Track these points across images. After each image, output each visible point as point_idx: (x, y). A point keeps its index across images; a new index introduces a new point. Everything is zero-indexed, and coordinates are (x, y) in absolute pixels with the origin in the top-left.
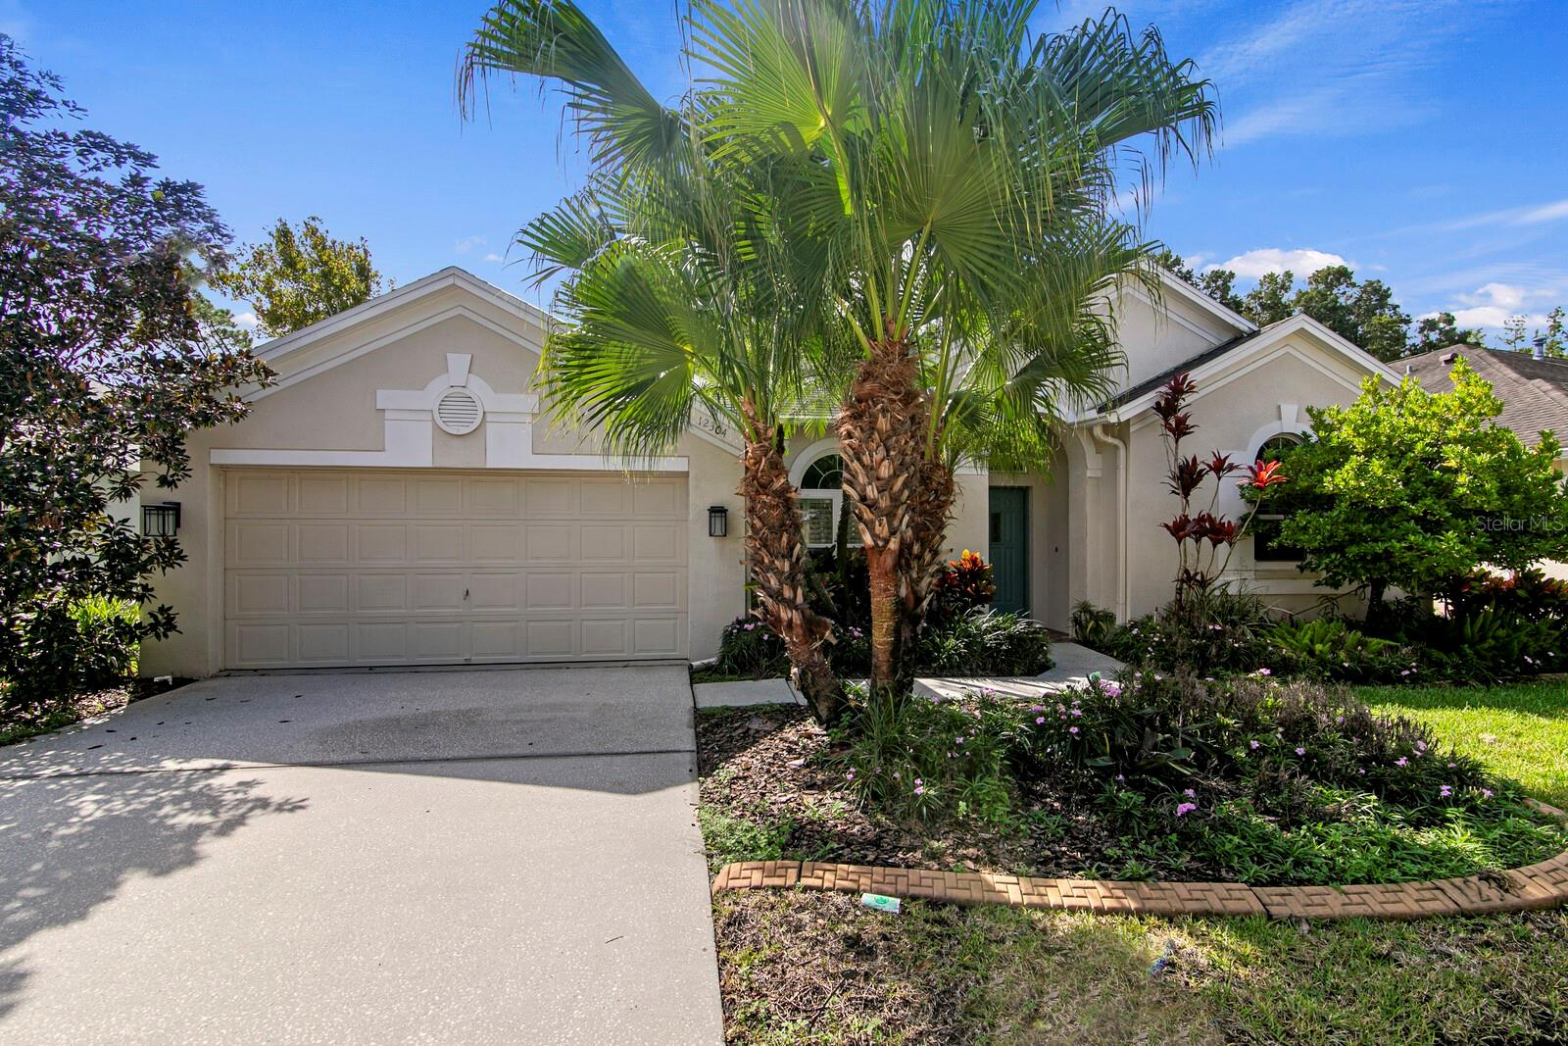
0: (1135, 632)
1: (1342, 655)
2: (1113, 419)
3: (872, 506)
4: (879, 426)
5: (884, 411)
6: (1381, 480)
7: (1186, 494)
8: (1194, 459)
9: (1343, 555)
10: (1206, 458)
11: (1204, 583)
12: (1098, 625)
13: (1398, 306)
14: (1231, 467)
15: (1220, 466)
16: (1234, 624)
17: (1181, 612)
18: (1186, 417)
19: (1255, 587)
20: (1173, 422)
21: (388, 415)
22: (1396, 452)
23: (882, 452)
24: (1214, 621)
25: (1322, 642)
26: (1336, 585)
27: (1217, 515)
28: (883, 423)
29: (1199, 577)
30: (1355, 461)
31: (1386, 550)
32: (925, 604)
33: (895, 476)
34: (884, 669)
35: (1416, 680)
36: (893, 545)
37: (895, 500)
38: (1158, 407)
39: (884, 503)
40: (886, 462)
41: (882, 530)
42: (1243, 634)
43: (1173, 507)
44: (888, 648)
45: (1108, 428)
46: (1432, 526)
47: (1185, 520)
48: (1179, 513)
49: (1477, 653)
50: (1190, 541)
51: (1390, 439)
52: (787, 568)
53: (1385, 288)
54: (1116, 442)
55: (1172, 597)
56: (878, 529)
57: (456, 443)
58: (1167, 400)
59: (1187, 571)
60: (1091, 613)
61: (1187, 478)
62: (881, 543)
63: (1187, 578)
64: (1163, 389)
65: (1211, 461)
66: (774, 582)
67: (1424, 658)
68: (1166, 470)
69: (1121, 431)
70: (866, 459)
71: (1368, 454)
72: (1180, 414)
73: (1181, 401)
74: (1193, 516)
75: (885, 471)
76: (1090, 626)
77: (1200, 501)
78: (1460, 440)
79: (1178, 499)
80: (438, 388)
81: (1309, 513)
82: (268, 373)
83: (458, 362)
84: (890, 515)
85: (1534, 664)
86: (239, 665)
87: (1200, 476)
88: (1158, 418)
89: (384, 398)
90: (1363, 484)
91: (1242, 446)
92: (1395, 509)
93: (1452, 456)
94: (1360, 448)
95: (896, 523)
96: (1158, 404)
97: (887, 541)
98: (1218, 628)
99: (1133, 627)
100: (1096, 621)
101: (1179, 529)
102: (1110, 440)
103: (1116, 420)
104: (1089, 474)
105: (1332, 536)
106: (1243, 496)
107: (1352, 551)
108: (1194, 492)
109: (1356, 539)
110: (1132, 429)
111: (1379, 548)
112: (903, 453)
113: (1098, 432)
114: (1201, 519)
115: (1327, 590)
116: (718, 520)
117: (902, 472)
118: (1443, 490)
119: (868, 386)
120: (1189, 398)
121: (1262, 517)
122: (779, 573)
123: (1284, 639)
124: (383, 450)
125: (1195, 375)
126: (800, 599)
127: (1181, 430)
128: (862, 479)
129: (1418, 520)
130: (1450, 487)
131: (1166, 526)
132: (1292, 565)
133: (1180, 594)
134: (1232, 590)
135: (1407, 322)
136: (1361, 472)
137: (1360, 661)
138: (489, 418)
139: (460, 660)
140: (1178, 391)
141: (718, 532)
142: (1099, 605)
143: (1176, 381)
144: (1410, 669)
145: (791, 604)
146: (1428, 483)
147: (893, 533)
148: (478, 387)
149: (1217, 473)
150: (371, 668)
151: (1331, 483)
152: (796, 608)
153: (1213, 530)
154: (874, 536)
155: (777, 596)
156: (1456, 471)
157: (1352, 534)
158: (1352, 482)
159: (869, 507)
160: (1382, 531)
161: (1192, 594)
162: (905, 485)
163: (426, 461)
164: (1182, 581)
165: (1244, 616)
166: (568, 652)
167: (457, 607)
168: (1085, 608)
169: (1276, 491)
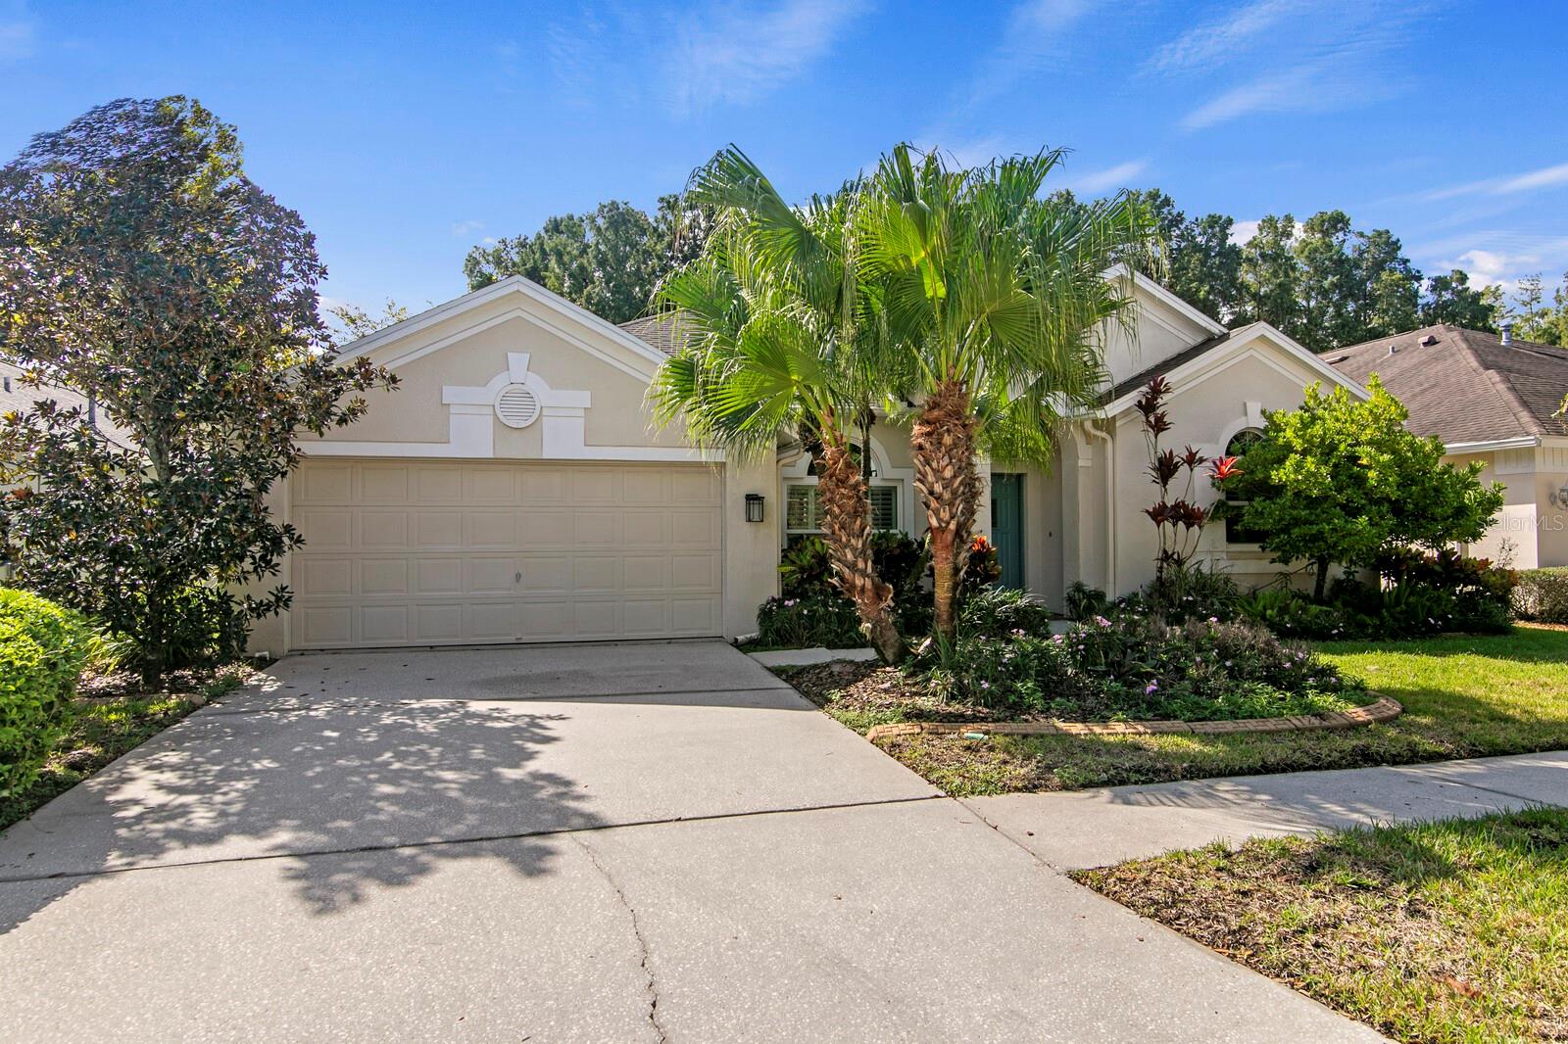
0: (1122, 606)
1: (1287, 618)
2: (1100, 414)
3: (939, 498)
4: (944, 441)
5: (948, 431)
6: (1313, 474)
7: (1165, 482)
8: (1171, 453)
9: (1289, 536)
10: (1180, 453)
11: (1180, 563)
12: (1090, 603)
13: (1408, 261)
14: (1201, 460)
15: (1192, 460)
16: (1205, 597)
17: (1161, 589)
18: (1163, 415)
19: (1224, 566)
20: (1152, 419)
21: (452, 410)
22: (1328, 450)
23: (946, 460)
24: (1189, 594)
25: (1272, 609)
26: (1286, 562)
27: (1189, 502)
28: (947, 440)
29: (1175, 557)
30: (1294, 458)
31: (1319, 531)
32: (962, 573)
33: (955, 477)
34: (945, 617)
35: (1342, 637)
36: (952, 526)
37: (954, 493)
38: (1139, 404)
39: (947, 496)
40: (949, 467)
41: (945, 515)
42: (1212, 604)
43: (1153, 495)
44: (948, 601)
45: (1095, 423)
46: (1352, 512)
47: (1164, 506)
48: (1158, 500)
49: (1392, 616)
50: (1168, 525)
51: (1323, 440)
52: (860, 546)
53: (1394, 239)
54: (1104, 434)
55: (1153, 575)
56: (942, 514)
57: (516, 434)
58: (1147, 399)
59: (1165, 552)
60: (1084, 593)
61: (1166, 469)
62: (944, 525)
63: (1166, 557)
64: (1144, 389)
65: (1185, 454)
66: (850, 556)
67: (1349, 620)
68: (1148, 462)
69: (1109, 425)
70: (934, 464)
71: (1304, 453)
72: (1159, 411)
73: (1159, 400)
74: (1170, 503)
75: (948, 473)
76: (1083, 604)
77: (1176, 490)
78: (1370, 443)
79: (1158, 487)
80: (499, 383)
81: (1264, 500)
82: (393, 379)
83: (518, 361)
84: (951, 504)
85: (1436, 624)
86: (304, 645)
87: (1176, 467)
88: (1140, 416)
89: (450, 393)
90: (1300, 477)
91: (1213, 439)
92: (1325, 498)
93: (1365, 454)
94: (1299, 448)
95: (954, 510)
96: (1140, 402)
97: (948, 523)
98: (1190, 598)
99: (1121, 602)
100: (1089, 600)
101: (1159, 514)
102: (1099, 433)
103: (1104, 416)
104: (1081, 463)
105: (1282, 519)
106: (1213, 485)
107: (1296, 532)
108: (1171, 482)
109: (1297, 522)
110: (1118, 424)
111: (1315, 529)
112: (960, 460)
113: (1088, 425)
114: (1177, 506)
115: (1279, 567)
116: (756, 507)
117: (960, 475)
118: (1360, 481)
119: (936, 413)
120: (1166, 397)
121: (1231, 503)
122: (854, 549)
123: (1243, 607)
124: (449, 442)
125: (1171, 377)
126: (869, 570)
127: (1159, 426)
128: (930, 478)
129: (1343, 507)
130: (1365, 479)
131: (1147, 511)
132: (1255, 547)
133: (1161, 572)
134: (1205, 569)
135: (1419, 279)
136: (1299, 467)
137: (1300, 622)
138: (545, 412)
139: (511, 639)
140: (1156, 391)
141: (756, 518)
142: (1090, 585)
143: (1155, 382)
144: (1338, 628)
145: (863, 573)
146: (1350, 477)
147: (952, 518)
148: (536, 384)
149: (1190, 465)
150: (431, 647)
151: (1278, 476)
152: (868, 576)
153: (1185, 515)
154: (939, 520)
155: (853, 567)
156: (1369, 467)
157: (1295, 519)
158: (1292, 476)
159: (937, 499)
160: (1317, 516)
161: (1170, 571)
162: (961, 483)
163: (488, 453)
164: (1162, 560)
165: (1215, 591)
166: (613, 632)
167: (509, 589)
168: (1078, 587)
169: (1240, 481)
